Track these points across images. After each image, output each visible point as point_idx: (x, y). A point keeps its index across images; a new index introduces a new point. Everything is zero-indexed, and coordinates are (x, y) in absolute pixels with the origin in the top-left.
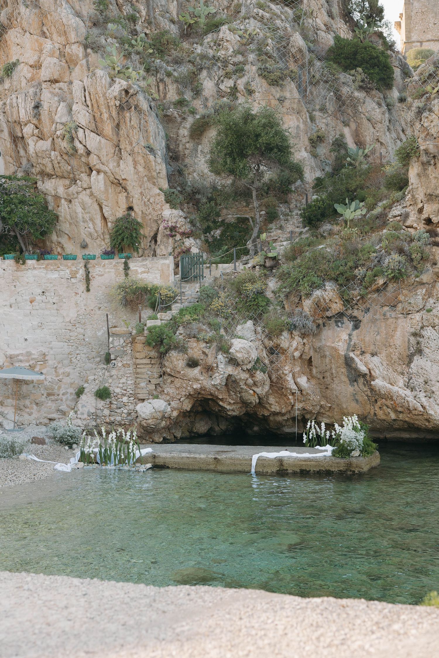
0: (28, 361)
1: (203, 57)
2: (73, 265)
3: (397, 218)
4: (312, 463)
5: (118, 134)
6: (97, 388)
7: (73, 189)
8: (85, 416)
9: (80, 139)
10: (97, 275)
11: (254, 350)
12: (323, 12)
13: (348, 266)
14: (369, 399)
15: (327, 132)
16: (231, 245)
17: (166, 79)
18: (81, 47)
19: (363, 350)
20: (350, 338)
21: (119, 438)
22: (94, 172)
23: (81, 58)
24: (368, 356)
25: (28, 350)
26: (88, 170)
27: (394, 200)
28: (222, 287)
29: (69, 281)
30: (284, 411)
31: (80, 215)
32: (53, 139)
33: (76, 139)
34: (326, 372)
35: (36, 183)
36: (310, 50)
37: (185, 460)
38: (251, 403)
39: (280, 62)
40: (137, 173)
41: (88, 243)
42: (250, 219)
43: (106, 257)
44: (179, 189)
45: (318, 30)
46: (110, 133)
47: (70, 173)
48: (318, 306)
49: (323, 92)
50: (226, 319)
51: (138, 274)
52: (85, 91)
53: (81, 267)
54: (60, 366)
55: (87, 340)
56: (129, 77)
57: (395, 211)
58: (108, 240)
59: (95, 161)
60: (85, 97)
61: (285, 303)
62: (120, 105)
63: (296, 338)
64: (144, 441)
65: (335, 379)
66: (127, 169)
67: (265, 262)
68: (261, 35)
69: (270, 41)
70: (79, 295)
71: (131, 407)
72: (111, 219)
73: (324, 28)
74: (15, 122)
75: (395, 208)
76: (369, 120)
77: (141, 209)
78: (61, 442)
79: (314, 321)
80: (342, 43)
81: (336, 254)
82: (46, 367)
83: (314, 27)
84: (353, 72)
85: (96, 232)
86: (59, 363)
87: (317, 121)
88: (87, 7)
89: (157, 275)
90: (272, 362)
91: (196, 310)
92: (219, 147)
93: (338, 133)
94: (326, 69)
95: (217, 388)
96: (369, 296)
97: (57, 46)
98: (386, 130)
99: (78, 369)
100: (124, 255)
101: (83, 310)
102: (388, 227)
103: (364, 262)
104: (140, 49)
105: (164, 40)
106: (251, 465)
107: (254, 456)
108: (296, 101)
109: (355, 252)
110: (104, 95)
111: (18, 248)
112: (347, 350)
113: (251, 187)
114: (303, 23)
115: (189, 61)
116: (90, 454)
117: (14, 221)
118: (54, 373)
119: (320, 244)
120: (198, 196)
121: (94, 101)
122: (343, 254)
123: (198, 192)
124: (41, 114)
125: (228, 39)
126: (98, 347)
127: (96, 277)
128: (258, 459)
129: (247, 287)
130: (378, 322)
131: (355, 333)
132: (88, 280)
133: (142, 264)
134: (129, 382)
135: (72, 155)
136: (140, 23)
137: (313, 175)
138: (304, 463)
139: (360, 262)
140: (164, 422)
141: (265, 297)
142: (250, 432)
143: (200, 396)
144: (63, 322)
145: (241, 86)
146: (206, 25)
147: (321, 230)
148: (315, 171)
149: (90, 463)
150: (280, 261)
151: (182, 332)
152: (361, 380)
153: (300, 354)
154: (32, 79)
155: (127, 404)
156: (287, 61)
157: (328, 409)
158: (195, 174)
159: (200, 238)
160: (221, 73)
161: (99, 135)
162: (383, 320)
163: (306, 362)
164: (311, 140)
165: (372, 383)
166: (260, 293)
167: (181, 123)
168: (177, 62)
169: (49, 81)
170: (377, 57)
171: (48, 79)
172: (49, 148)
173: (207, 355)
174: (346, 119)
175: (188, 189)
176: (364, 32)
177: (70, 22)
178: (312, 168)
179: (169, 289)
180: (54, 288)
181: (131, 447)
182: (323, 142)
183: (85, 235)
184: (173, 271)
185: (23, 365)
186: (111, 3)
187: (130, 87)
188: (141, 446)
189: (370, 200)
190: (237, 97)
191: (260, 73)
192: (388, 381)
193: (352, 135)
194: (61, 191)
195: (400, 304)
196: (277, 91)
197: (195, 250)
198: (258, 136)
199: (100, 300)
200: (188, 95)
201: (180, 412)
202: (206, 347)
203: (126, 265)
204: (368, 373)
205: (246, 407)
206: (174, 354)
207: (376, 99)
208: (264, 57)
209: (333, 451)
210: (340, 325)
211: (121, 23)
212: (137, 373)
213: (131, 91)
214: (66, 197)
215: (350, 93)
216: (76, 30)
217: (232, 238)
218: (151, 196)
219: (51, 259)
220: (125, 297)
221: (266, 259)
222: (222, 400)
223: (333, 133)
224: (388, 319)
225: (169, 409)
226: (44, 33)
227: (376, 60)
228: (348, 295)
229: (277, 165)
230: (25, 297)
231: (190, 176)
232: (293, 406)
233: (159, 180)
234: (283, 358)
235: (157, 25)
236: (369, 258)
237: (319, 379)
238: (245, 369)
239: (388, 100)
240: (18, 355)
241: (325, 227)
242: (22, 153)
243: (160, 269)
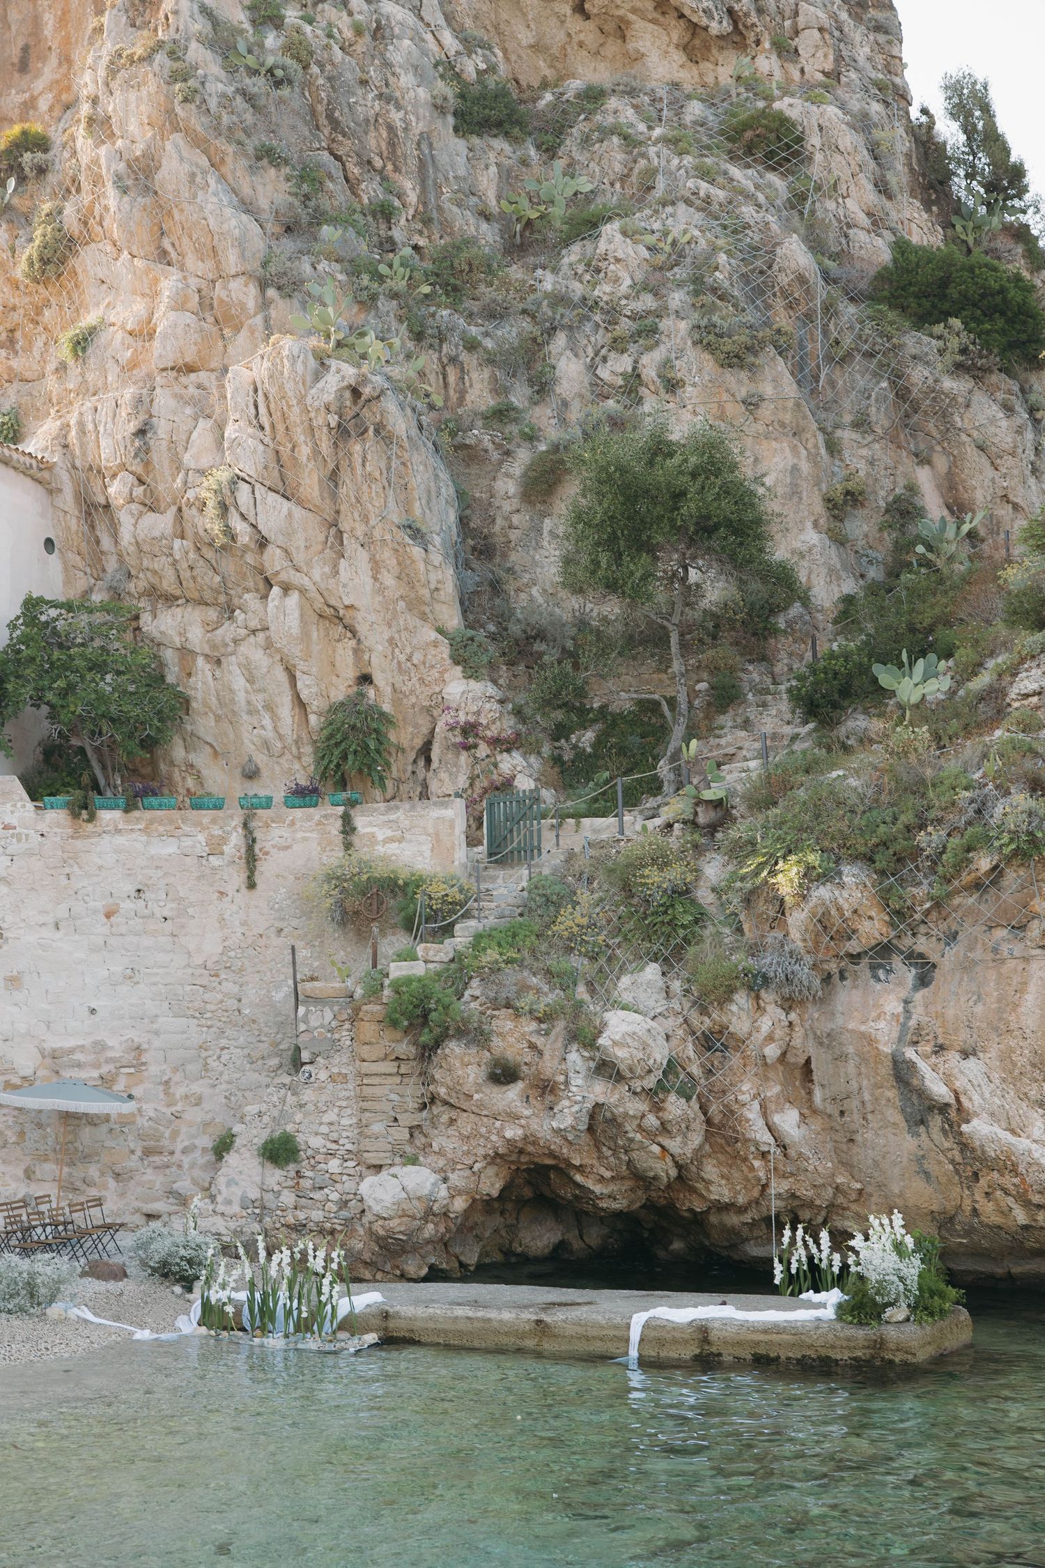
0: (97, 1065)
1: (559, 300)
2: (214, 821)
3: (1030, 699)
4: (784, 1336)
5: (334, 496)
6: (264, 1135)
7: (227, 631)
8: (236, 1208)
9: (243, 510)
10: (274, 846)
11: (661, 1040)
12: (864, 181)
13: (900, 825)
14: (957, 1172)
15: (870, 482)
16: (618, 769)
17: (464, 356)
18: (251, 286)
19: (940, 1041)
20: (907, 1011)
21: (300, 1264)
22: (276, 590)
23: (252, 312)
24: (953, 1057)
25: (99, 1038)
26: (261, 585)
27: (1024, 653)
28: (585, 876)
29: (204, 862)
30: (741, 1200)
31: (241, 697)
32: (180, 510)
33: (232, 509)
34: (848, 1097)
35: (137, 618)
36: (827, 277)
37: (461, 1326)
38: (655, 1178)
39: (750, 309)
40: (381, 590)
41: (260, 765)
42: (664, 703)
43: (297, 801)
44: (492, 628)
45: (849, 226)
46: (316, 493)
47: (219, 593)
48: (825, 927)
49: (861, 383)
50: (593, 958)
51: (377, 843)
52: (256, 390)
53: (235, 828)
54: (178, 1077)
55: (247, 1011)
56: (364, 356)
57: (1026, 682)
58: (309, 760)
59: (276, 563)
60: (256, 407)
61: (742, 917)
62: (339, 425)
63: (771, 1008)
64: (379, 1276)
65: (870, 1116)
66: (357, 581)
67: (696, 813)
68: (703, 243)
69: (722, 258)
70: (229, 899)
71: (349, 1186)
72: (316, 704)
73: (864, 220)
74: (91, 468)
75: (1024, 674)
76: (981, 448)
77: (391, 680)
78: (165, 1276)
79: (814, 967)
80: (913, 258)
81: (870, 793)
82: (141, 1082)
83: (839, 221)
84: (939, 328)
85: (281, 737)
86: (175, 1070)
87: (846, 454)
88: (270, 187)
89: (424, 848)
90: (709, 1073)
91: (514, 936)
92: (580, 526)
93: (902, 482)
94: (869, 324)
95: (566, 1140)
96: (957, 901)
97: (194, 282)
98: (1028, 473)
99: (224, 1086)
100: (343, 796)
101: (239, 935)
102: (1005, 724)
103: (940, 814)
104: (400, 285)
105: (461, 262)
106: (627, 1340)
107: (635, 1317)
108: (790, 404)
109: (918, 787)
110: (301, 399)
111: (85, 779)
112: (900, 1040)
113: (665, 623)
114: (813, 212)
115: (524, 312)
116: (224, 1304)
117: (73, 713)
118: (162, 1096)
119: (833, 766)
120: (539, 647)
121: (277, 416)
122: (890, 793)
123: (540, 635)
124: (153, 448)
125: (620, 255)
126: (273, 1031)
127: (273, 851)
128: (647, 1326)
129: (648, 877)
130: (978, 969)
131: (919, 996)
132: (251, 859)
133: (385, 818)
134: (346, 1122)
135: (224, 547)
136: (403, 222)
137: (836, 589)
138: (762, 1337)
139: (932, 814)
140: (431, 1226)
141: (693, 902)
142: (662, 1254)
143: (524, 1159)
144: (188, 965)
145: (649, 373)
146: (569, 221)
147: (842, 731)
148: (839, 578)
149: (225, 1329)
150: (734, 812)
151: (477, 993)
152: (936, 1121)
153: (779, 1052)
154: (133, 365)
155: (337, 1178)
156: (768, 307)
157: (854, 1196)
158: (535, 591)
159: (539, 753)
160: (601, 338)
161: (288, 499)
162: (991, 964)
163: (798, 1073)
164: (829, 501)
165: (964, 1127)
166: (682, 893)
167: (501, 463)
168: (495, 314)
169: (172, 369)
170: (1002, 291)
171: (170, 364)
172: (169, 530)
173: (541, 1053)
174: (922, 446)
175: (515, 629)
176: (977, 228)
177: (225, 226)
178: (831, 571)
179: (450, 881)
180: (167, 881)
181: (325, 1289)
182: (862, 505)
183: (253, 747)
184: (463, 837)
185: (84, 1074)
186: (330, 176)
187: (364, 380)
188: (354, 1287)
189: (964, 654)
190: (641, 398)
191: (697, 336)
192: (1004, 1125)
193: (938, 487)
194: (196, 636)
195: (1036, 922)
196: (740, 382)
197: (524, 784)
198: (679, 496)
199: (281, 909)
200: (519, 396)
201: (474, 1200)
202: (538, 1032)
203: (346, 819)
204: (953, 1101)
205: (647, 1188)
206: (457, 1050)
207: (1000, 396)
208: (709, 298)
209: (840, 1307)
210: (882, 977)
211: (353, 224)
212: (364, 1099)
213: (367, 391)
214: (207, 651)
215: (930, 381)
216: (241, 244)
217: (622, 751)
218: (415, 648)
219: (160, 808)
220: (340, 904)
221: (697, 804)
222: (580, 1169)
223: (887, 483)
224: (1003, 961)
225: (443, 1192)
226: (165, 253)
227: (999, 299)
228: (901, 898)
229: (729, 567)
230: (92, 904)
231: (523, 596)
232: (765, 1187)
233: (437, 607)
234: (735, 1060)
235: (446, 227)
236: (953, 804)
237: (830, 1116)
238: (639, 1090)
239: (1033, 398)
240: (72, 1051)
241: (851, 724)
242: (106, 543)
243: (431, 831)
